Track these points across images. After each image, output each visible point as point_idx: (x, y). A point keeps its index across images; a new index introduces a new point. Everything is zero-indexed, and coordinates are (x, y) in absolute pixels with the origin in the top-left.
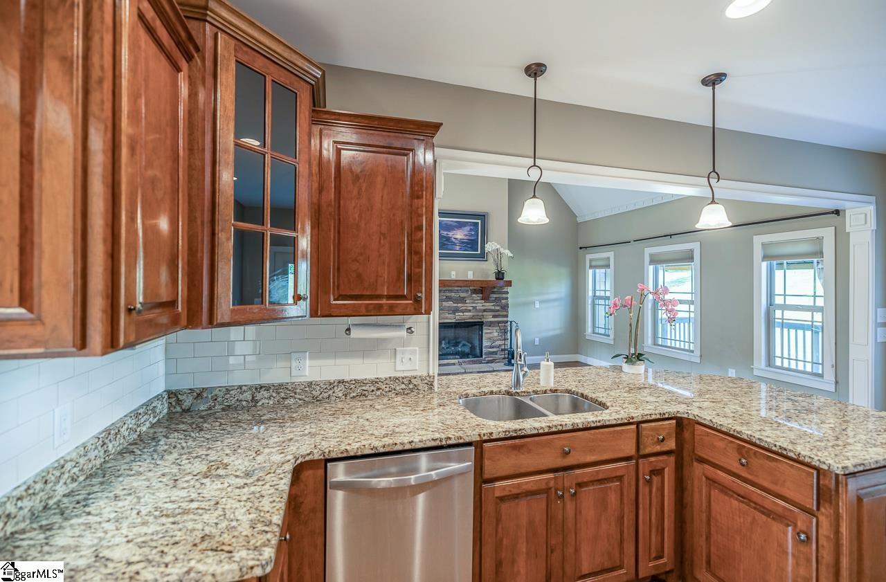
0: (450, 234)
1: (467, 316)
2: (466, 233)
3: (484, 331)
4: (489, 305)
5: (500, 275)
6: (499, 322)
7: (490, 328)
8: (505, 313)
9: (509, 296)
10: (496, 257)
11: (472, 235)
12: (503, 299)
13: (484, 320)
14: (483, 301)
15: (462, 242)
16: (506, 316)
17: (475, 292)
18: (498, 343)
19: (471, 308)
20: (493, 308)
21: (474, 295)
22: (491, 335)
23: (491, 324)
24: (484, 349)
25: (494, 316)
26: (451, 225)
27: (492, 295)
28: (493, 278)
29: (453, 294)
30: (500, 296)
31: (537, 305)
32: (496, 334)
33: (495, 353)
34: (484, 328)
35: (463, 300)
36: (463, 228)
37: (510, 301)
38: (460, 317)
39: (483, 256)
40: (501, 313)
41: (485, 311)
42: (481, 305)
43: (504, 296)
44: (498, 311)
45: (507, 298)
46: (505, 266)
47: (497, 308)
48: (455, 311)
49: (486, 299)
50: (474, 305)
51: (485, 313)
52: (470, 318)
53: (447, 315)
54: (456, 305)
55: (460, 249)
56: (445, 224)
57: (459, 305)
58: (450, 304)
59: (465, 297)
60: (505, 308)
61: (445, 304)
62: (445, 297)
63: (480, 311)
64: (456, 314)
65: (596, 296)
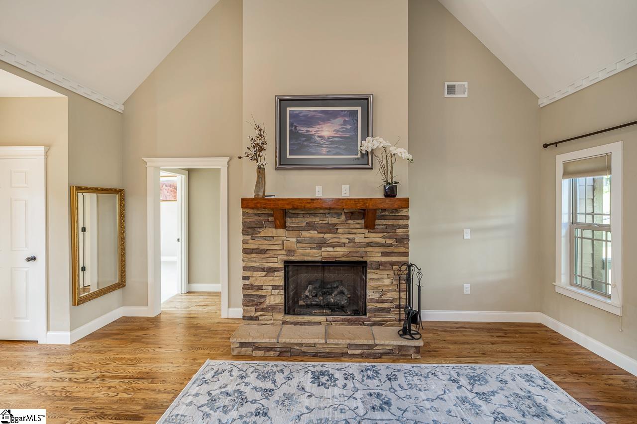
0: (313, 130)
1: (339, 253)
2: (337, 128)
3: (369, 276)
4: (375, 237)
5: (391, 191)
6: (392, 264)
7: (378, 271)
8: (402, 250)
9: (410, 222)
10: (385, 162)
11: (346, 130)
12: (400, 227)
13: (368, 259)
14: (367, 231)
15: (330, 141)
16: (406, 254)
17: (352, 215)
18: (391, 295)
19: (346, 241)
20: (382, 241)
21: (350, 222)
22: (380, 283)
23: (379, 266)
24: (368, 304)
25: (384, 254)
26: (312, 117)
27: (378, 222)
28: (380, 195)
29: (317, 220)
30: (395, 222)
31: (467, 235)
32: (387, 282)
33: (388, 311)
34: (368, 271)
35: (332, 229)
36: (333, 121)
37: (411, 231)
38: (327, 253)
39: (366, 161)
40: (396, 250)
41: (369, 245)
42: (362, 236)
43: (401, 222)
44: (390, 245)
45: (406, 227)
46: (401, 175)
47: (389, 241)
48: (321, 244)
49: (370, 226)
50: (350, 236)
51: (369, 249)
52: (344, 256)
53: (309, 251)
54: (321, 235)
55: (328, 153)
56: (304, 116)
57: (327, 236)
58: (314, 233)
59: (336, 225)
60: (403, 240)
61: (305, 234)
62: (304, 224)
63: (361, 245)
64: (323, 249)
65: (576, 223)
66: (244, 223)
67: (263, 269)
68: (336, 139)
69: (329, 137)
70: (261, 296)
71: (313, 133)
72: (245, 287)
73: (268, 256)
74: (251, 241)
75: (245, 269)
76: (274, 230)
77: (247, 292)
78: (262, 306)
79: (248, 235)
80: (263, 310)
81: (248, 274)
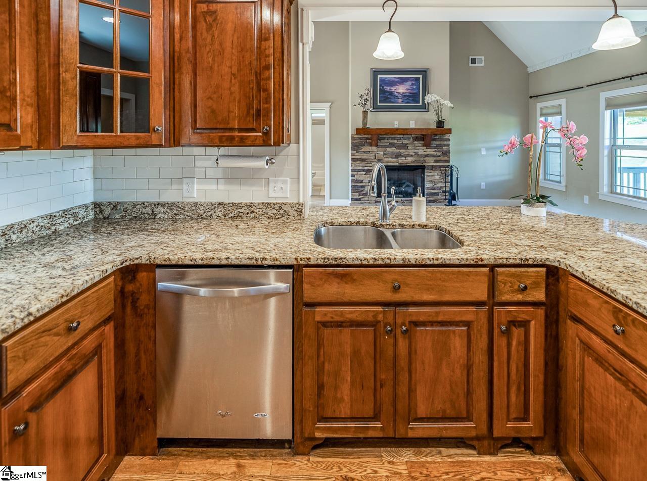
0: (393, 89)
1: (409, 161)
2: (408, 87)
3: (426, 174)
4: (430, 151)
5: (440, 124)
6: (440, 167)
7: (432, 171)
8: (446, 158)
9: (450, 143)
10: (437, 108)
11: (413, 89)
12: (445, 145)
13: (426, 164)
14: (425, 148)
15: (404, 95)
16: (448, 161)
17: (416, 139)
18: (439, 185)
19: (413, 154)
20: (435, 153)
21: (416, 142)
22: (433, 178)
23: (433, 168)
24: (425, 190)
25: (435, 161)
26: (393, 81)
27: (433, 142)
28: (434, 126)
29: (396, 141)
30: (442, 143)
31: (484, 153)
32: (437, 177)
33: (437, 194)
34: (426, 171)
35: (405, 146)
36: (405, 83)
37: (452, 148)
38: (402, 161)
39: (424, 108)
40: (442, 159)
41: (426, 156)
42: (423, 151)
43: (445, 143)
44: (439, 156)
45: (448, 145)
46: (445, 115)
47: (439, 154)
48: (398, 156)
49: (427, 145)
50: (416, 151)
51: (426, 158)
52: (412, 162)
53: (390, 159)
54: (398, 150)
55: (403, 102)
56: (388, 80)
57: (402, 151)
58: (393, 149)
59: (407, 144)
60: (446, 154)
61: (388, 150)
62: (388, 144)
63: (421, 156)
64: (399, 158)
65: (548, 144)
66: (352, 143)
67: (363, 171)
68: (407, 94)
69: (403, 93)
70: (362, 187)
71: (393, 90)
72: (352, 181)
73: (366, 162)
74: (357, 154)
75: (352, 170)
76: (370, 147)
77: (353, 184)
78: (363, 192)
79: (354, 150)
80: (363, 194)
81: (355, 173)
